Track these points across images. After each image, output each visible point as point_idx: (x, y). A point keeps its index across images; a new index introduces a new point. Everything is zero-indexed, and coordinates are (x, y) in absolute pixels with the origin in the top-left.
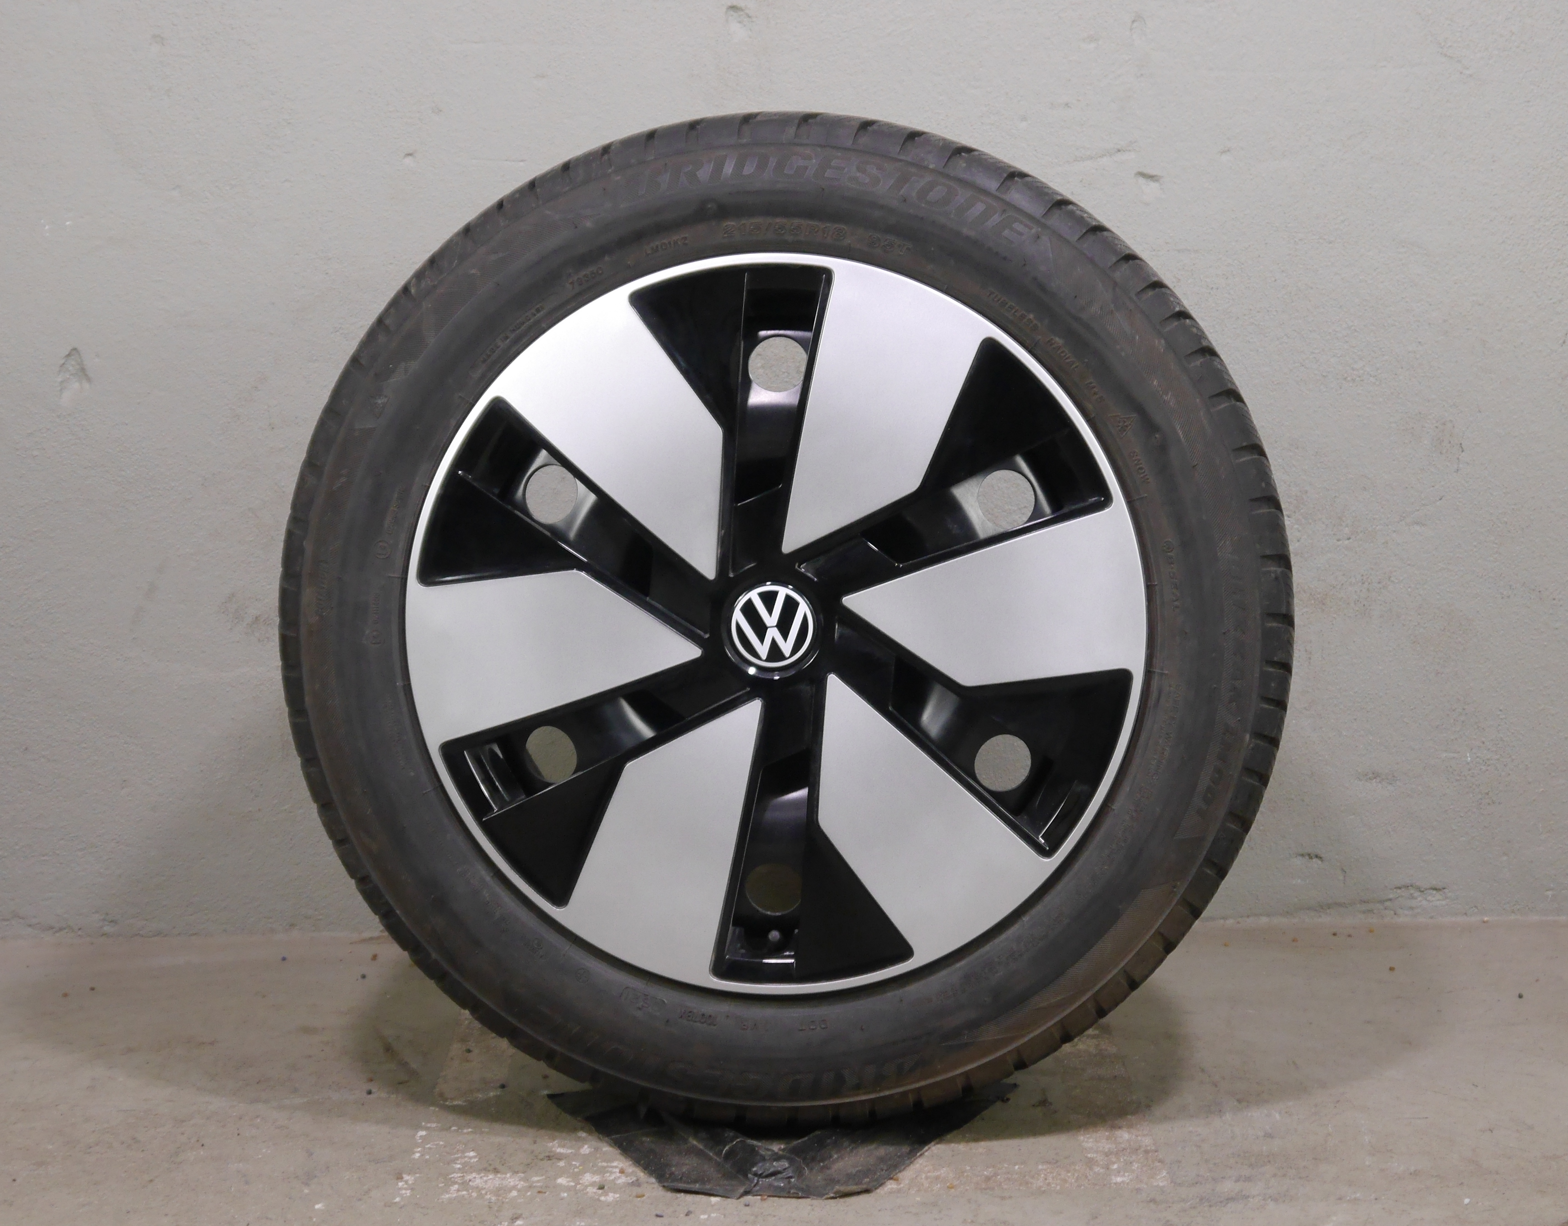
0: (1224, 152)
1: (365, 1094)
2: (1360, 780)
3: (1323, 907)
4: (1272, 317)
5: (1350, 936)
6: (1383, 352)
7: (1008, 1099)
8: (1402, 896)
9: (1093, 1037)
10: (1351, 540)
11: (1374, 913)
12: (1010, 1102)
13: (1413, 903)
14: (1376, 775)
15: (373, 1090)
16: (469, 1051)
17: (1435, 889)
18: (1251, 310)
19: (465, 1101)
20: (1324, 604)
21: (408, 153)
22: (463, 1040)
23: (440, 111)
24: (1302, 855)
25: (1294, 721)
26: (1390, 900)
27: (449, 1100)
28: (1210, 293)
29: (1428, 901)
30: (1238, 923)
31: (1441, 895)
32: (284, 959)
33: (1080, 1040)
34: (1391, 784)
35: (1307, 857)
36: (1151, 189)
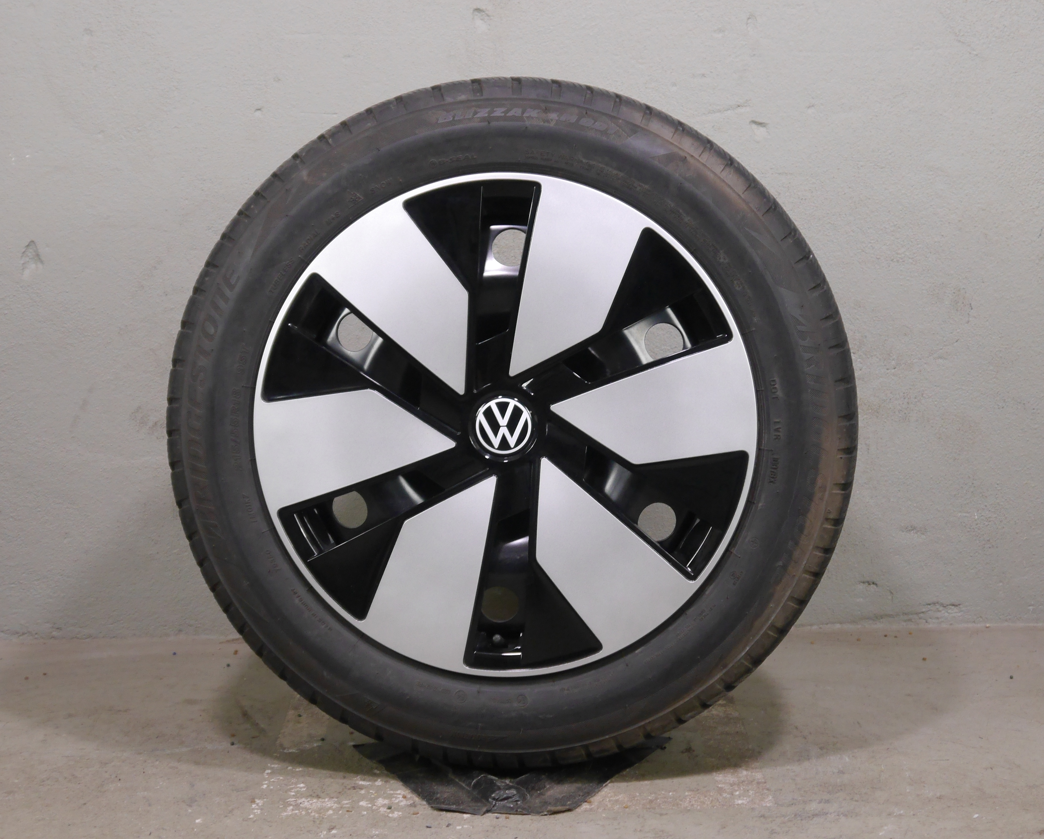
0: (809, 107)
1: (229, 745)
2: (903, 532)
3: (878, 617)
4: (842, 218)
5: (896, 637)
6: (918, 242)
7: (665, 748)
8: (931, 610)
9: (722, 705)
10: (896, 369)
11: (912, 622)
12: (666, 750)
13: (939, 615)
14: (913, 528)
15: (235, 742)
16: (300, 716)
17: (953, 605)
18: (828, 213)
19: (297, 750)
20: (877, 412)
21: (257, 108)
22: (296, 708)
23: (280, 80)
24: (864, 582)
25: (858, 492)
26: (923, 612)
27: (286, 749)
28: (800, 202)
29: (949, 613)
30: (820, 628)
31: (957, 609)
32: (175, 654)
33: (713, 708)
34: (923, 534)
35: (867, 584)
36: (760, 131)
